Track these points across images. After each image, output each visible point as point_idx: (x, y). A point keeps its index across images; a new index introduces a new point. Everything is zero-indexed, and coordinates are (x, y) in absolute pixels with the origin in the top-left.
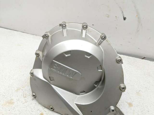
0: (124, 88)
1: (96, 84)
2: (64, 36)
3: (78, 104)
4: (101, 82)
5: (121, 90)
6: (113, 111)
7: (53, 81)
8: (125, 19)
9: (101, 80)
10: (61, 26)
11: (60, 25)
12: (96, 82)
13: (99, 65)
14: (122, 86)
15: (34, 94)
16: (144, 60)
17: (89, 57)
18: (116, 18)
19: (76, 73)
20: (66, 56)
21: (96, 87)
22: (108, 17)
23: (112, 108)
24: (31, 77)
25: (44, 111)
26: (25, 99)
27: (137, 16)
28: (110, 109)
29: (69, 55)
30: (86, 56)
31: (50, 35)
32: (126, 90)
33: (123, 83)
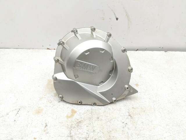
0: (132, 69)
1: (110, 74)
2: (80, 39)
3: (101, 92)
4: (114, 71)
5: (130, 72)
6: (128, 88)
7: (78, 78)
8: (117, 19)
9: (114, 69)
10: (73, 33)
11: (72, 31)
12: (110, 71)
13: (111, 57)
14: (130, 68)
15: (61, 96)
16: (137, 51)
17: (103, 52)
18: (110, 19)
19: (95, 67)
20: (86, 54)
21: (110, 76)
22: (104, 19)
23: (127, 86)
24: (54, 82)
25: (73, 107)
26: (52, 103)
27: (126, 15)
28: (125, 88)
29: (89, 53)
30: (101, 52)
31: (65, 41)
32: (133, 71)
33: (130, 66)
